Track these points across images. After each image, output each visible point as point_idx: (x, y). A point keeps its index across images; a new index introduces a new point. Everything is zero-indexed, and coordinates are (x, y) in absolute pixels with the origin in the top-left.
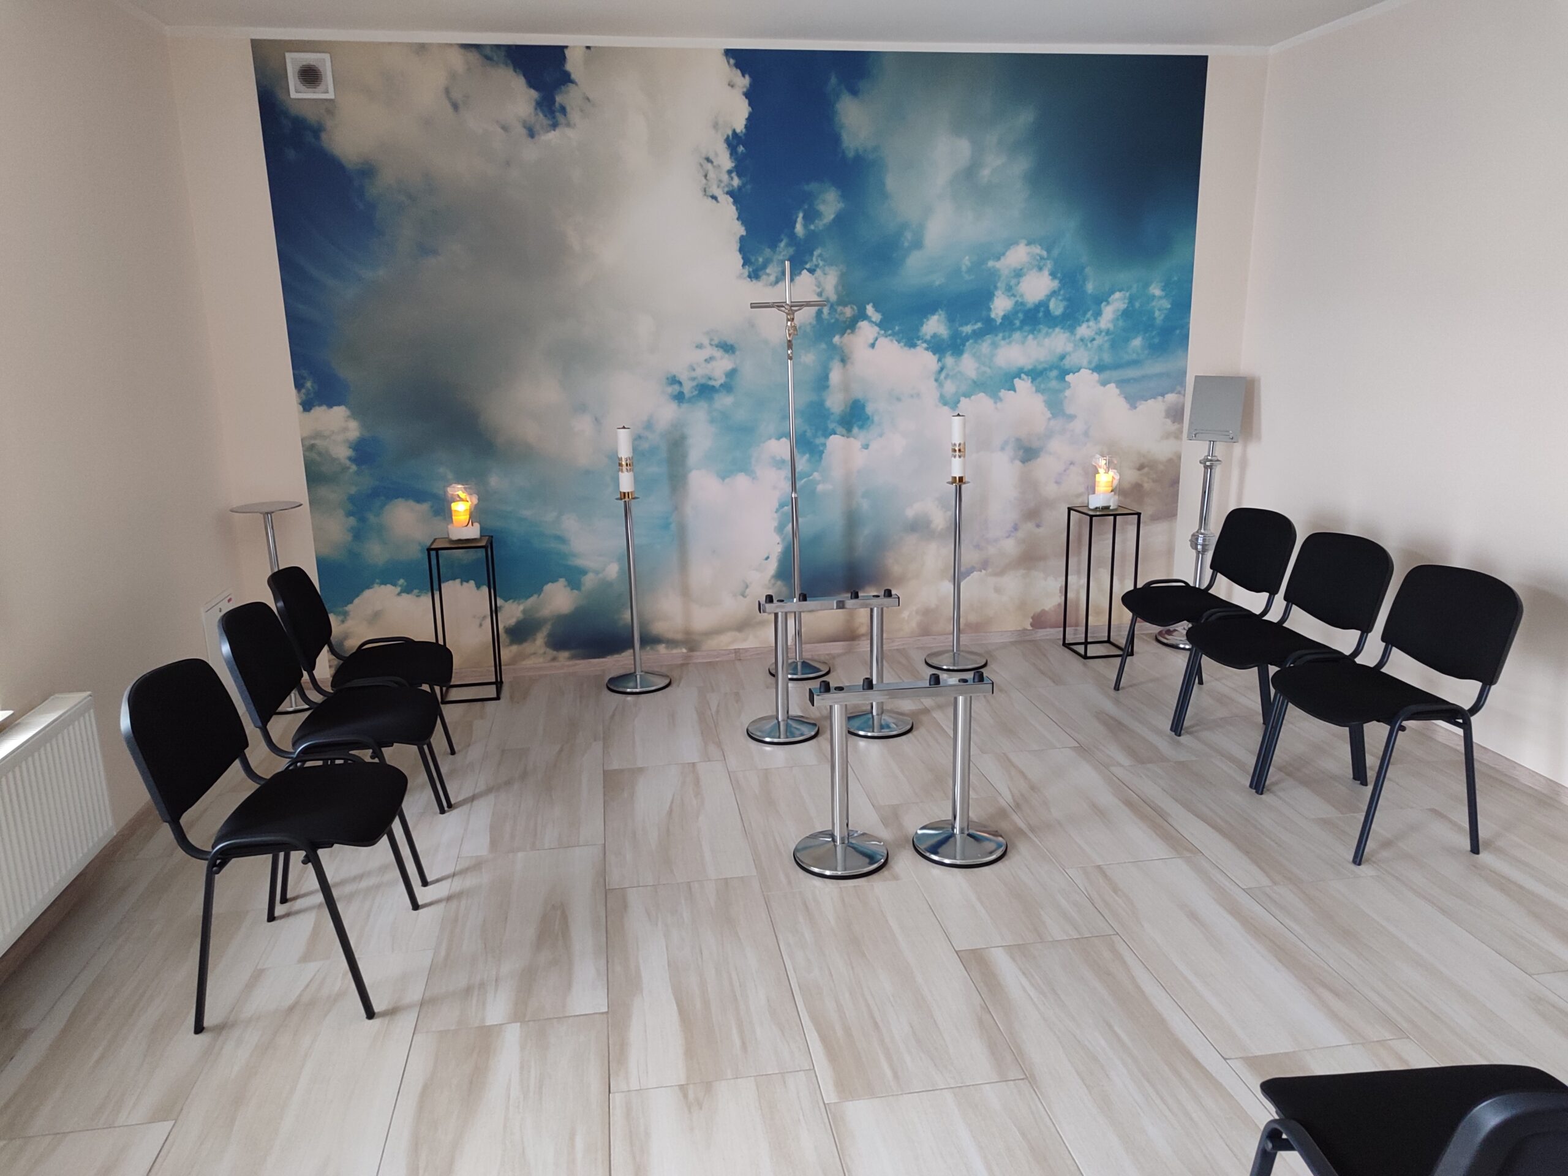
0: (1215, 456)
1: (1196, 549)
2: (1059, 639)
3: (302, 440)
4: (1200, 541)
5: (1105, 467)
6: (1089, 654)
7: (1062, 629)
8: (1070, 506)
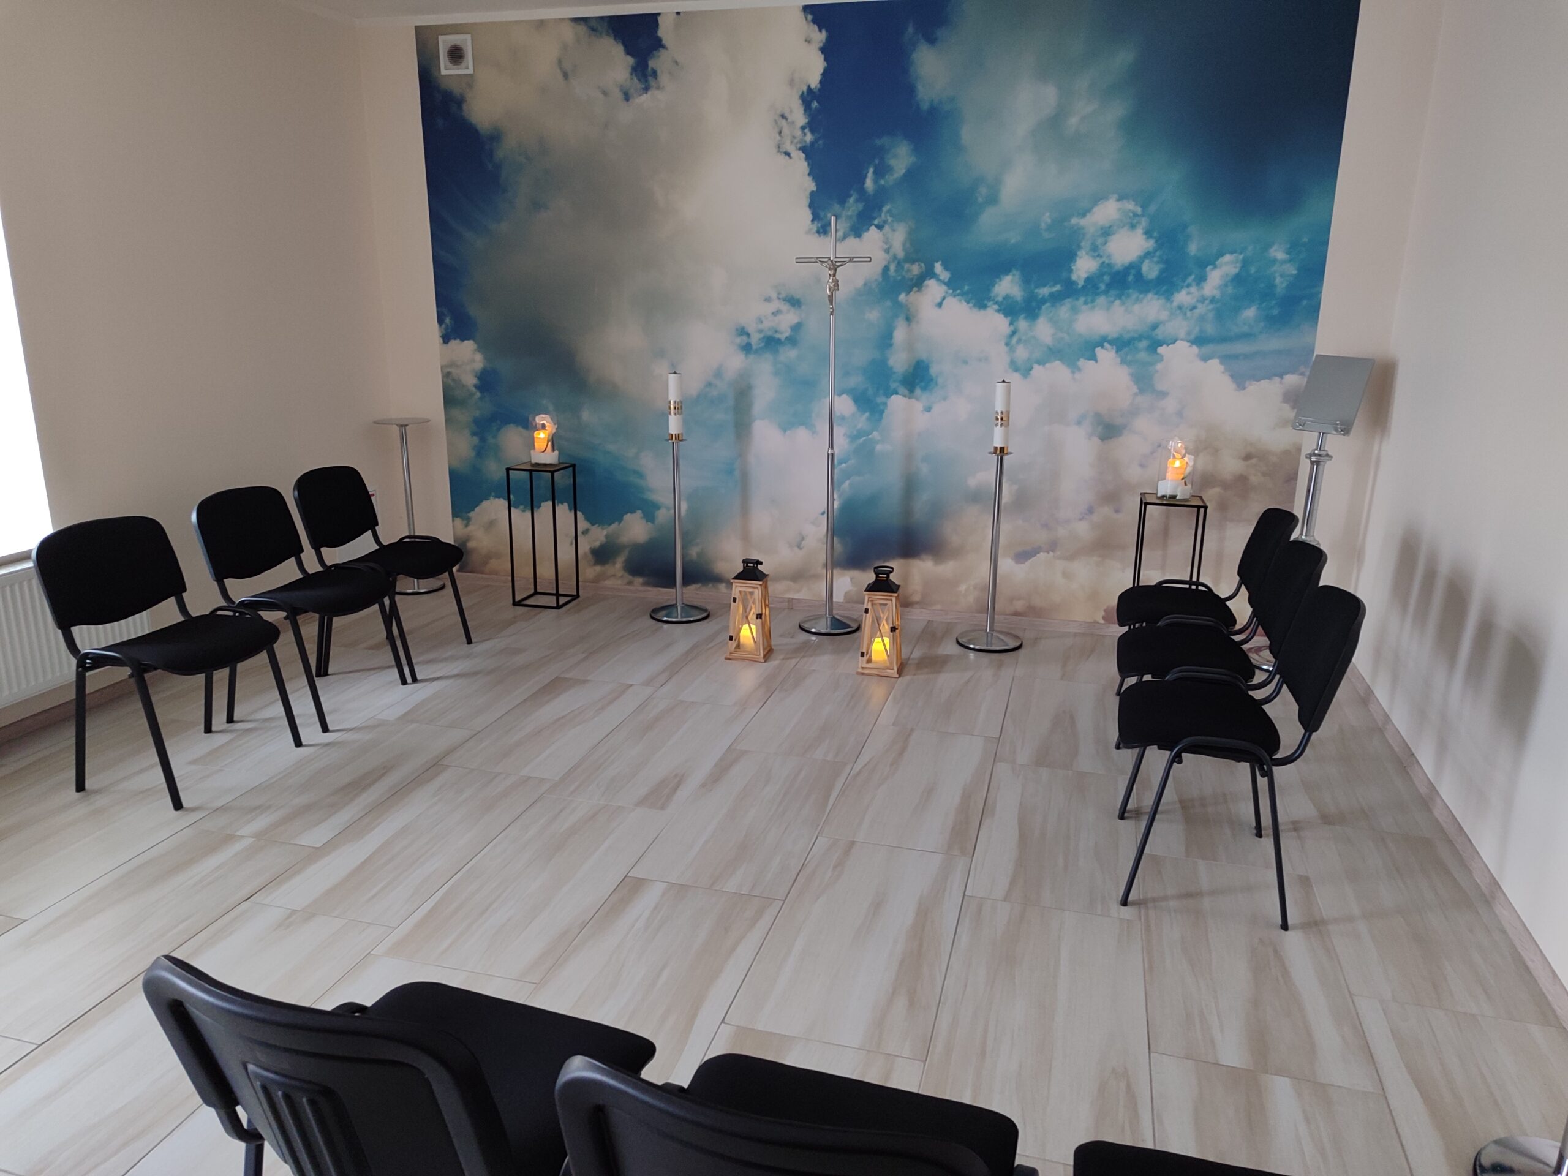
0: (1324, 450)
3: (442, 367)
5: (1181, 451)
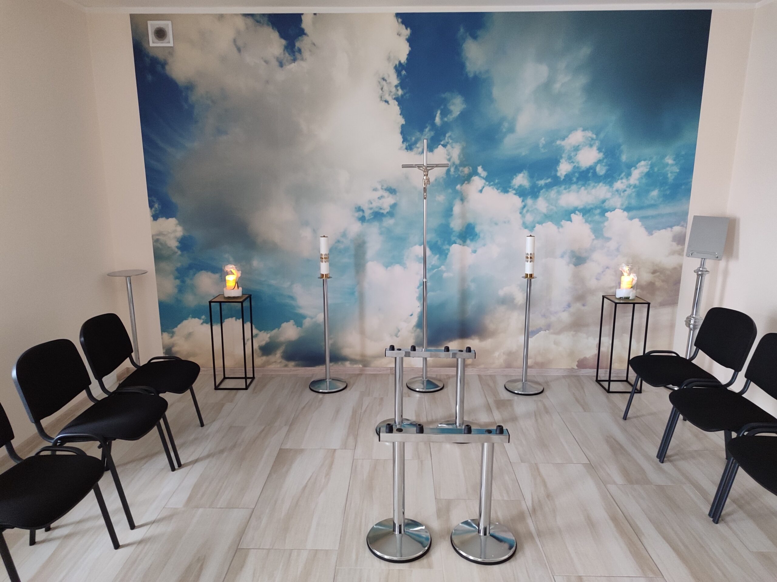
0: (705, 268)
1: (689, 327)
2: (594, 376)
3: (153, 236)
4: (692, 322)
5: (628, 272)
6: (611, 390)
7: (596, 370)
8: (603, 295)
